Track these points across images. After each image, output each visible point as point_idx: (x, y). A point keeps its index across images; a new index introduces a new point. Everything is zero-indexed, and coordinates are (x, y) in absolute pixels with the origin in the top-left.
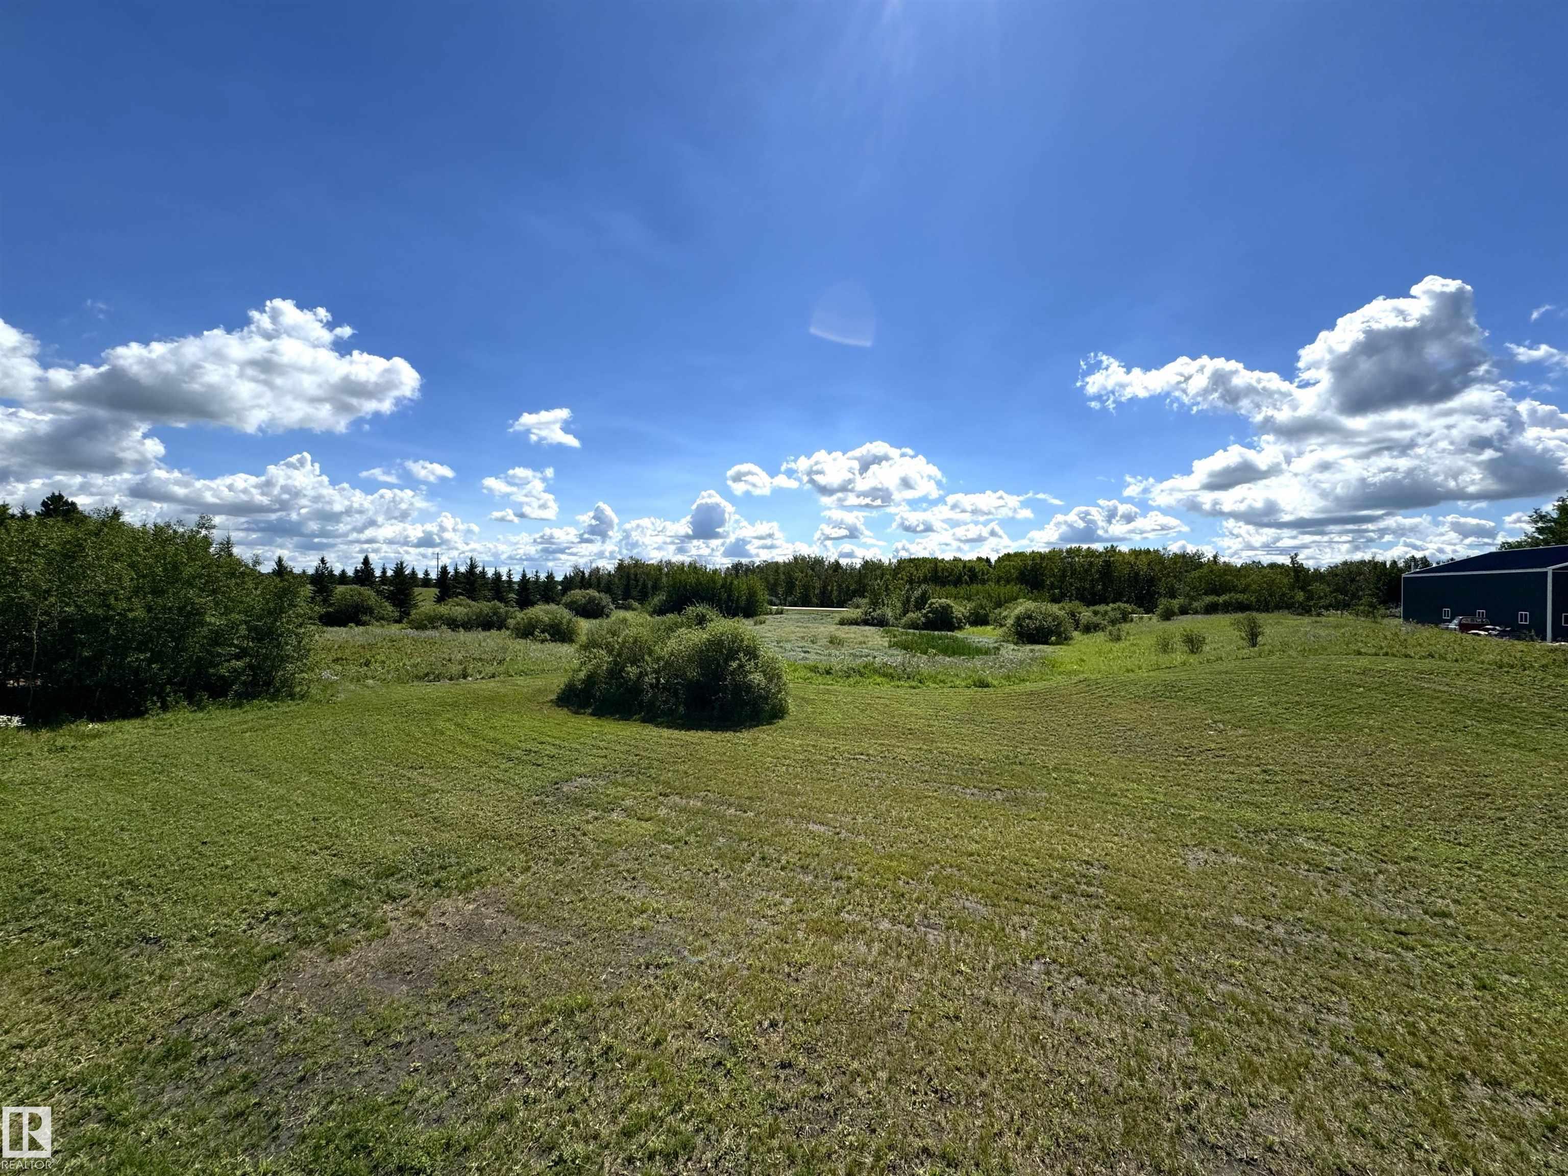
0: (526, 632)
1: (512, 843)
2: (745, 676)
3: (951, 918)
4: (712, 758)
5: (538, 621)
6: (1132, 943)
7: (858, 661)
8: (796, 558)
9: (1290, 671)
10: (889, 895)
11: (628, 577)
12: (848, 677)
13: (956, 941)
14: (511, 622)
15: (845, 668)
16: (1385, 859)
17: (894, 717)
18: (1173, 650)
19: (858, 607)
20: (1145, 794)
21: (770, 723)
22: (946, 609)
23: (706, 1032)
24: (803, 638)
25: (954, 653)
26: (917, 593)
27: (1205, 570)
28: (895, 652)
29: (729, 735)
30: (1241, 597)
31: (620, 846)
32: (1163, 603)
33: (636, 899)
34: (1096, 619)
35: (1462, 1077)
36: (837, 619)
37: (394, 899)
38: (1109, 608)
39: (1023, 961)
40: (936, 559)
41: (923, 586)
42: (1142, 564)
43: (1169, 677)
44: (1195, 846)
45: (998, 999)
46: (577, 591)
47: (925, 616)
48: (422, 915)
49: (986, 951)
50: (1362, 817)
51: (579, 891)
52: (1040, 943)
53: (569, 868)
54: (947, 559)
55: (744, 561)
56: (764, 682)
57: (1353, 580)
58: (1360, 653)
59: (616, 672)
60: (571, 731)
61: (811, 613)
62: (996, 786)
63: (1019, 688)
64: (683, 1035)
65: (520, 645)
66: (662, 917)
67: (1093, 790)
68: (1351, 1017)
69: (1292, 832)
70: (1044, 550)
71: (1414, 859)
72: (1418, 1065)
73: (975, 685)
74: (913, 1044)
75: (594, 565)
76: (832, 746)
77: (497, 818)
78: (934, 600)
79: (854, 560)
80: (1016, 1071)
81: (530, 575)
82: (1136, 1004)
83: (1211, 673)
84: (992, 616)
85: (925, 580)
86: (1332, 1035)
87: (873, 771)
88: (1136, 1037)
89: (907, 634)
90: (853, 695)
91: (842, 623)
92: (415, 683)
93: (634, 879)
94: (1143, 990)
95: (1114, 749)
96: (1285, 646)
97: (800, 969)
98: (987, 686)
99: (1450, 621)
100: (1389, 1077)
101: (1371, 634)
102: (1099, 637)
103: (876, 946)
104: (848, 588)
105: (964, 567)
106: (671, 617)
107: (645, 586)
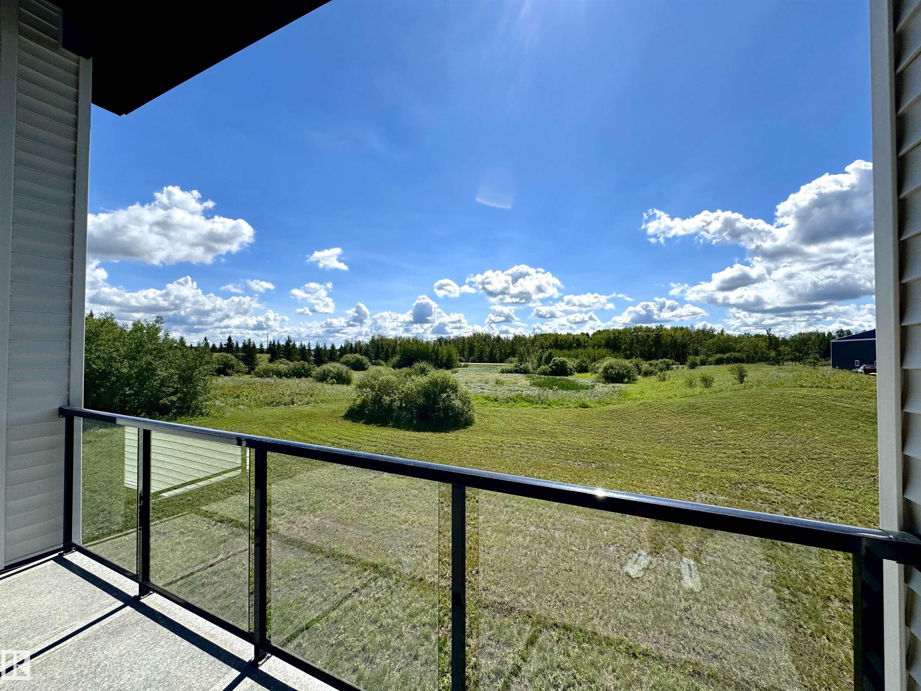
0: (323, 378)
1: (333, 489)
2: (451, 402)
3: (567, 525)
4: (434, 446)
5: (330, 371)
6: (663, 537)
7: (513, 394)
8: (474, 334)
9: (761, 397)
10: (534, 515)
11: (378, 346)
12: (507, 402)
13: (570, 536)
14: (314, 373)
15: (505, 398)
16: (805, 497)
17: (534, 424)
18: (695, 386)
19: (512, 362)
20: (675, 464)
21: (464, 428)
22: (563, 364)
23: (445, 575)
24: (480, 381)
25: (568, 389)
26: (546, 354)
27: (716, 339)
28: (534, 389)
29: (442, 434)
30: (737, 355)
31: (390, 490)
32: (691, 358)
33: (403, 516)
34: (651, 369)
35: (829, 598)
36: (500, 369)
37: (278, 516)
38: (658, 362)
39: (605, 546)
40: (557, 334)
41: (550, 350)
42: (678, 336)
43: (692, 401)
44: (701, 491)
45: (592, 562)
46: (349, 355)
47: (551, 367)
48: (294, 523)
49: (586, 541)
50: (795, 476)
51: (372, 512)
52: (614, 537)
53: (365, 501)
54: (563, 334)
55: (444, 336)
56: (461, 406)
57: (805, 344)
58: (802, 386)
59: (377, 400)
60: (355, 432)
61: (485, 366)
62: (592, 461)
63: (606, 408)
64: (433, 577)
65: (319, 385)
66: (416, 524)
67: (646, 462)
68: (776, 572)
69: (755, 484)
70: (621, 328)
71: (821, 497)
72: (807, 593)
73: (580, 407)
74: (548, 581)
75: (357, 340)
76: (500, 440)
77: (322, 477)
78: (555, 358)
79: (509, 335)
80: (600, 593)
81: (321, 346)
82: (663, 565)
83: (716, 399)
84: (590, 367)
85: (551, 347)
86: (764, 579)
87: (524, 453)
88: (662, 580)
89: (541, 378)
90: (510, 412)
91: (503, 372)
92: (266, 407)
93: (399, 506)
94: (667, 559)
95: (659, 441)
96: (759, 383)
97: (489, 548)
98: (587, 407)
99: (859, 367)
100: (791, 598)
101: (810, 375)
102: (653, 379)
103: (528, 538)
104: (505, 351)
105: (574, 338)
106: (405, 370)
107: (387, 351)
